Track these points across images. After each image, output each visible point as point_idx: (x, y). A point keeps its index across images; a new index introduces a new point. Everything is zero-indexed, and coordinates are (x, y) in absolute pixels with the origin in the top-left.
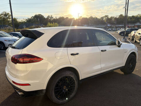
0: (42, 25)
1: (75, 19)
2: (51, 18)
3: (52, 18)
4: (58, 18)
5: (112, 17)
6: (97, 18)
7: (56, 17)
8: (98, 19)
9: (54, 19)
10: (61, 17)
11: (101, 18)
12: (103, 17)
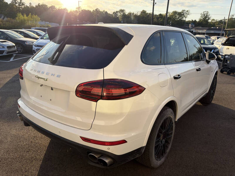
0: (3, 17)
1: (69, 11)
2: (19, 5)
3: (23, 5)
4: (34, 6)
5: (130, 14)
6: (106, 12)
7: (30, 3)
8: (109, 14)
9: (27, 6)
10: (41, 4)
11: (114, 13)
12: (117, 12)
